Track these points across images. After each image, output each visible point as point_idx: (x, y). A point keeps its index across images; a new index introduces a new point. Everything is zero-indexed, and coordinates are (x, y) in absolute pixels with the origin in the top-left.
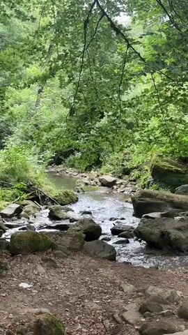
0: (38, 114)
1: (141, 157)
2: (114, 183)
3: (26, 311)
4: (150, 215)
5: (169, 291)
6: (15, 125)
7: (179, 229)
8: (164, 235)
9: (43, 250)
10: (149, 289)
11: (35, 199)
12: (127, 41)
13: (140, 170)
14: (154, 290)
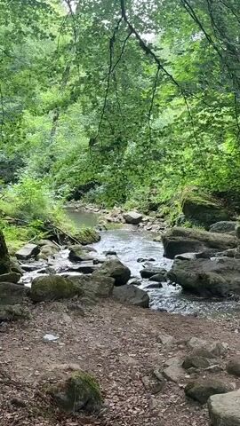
0: (54, 143)
1: (170, 192)
2: (140, 219)
3: (53, 367)
4: (183, 255)
5: (215, 343)
6: (28, 156)
7: (218, 272)
8: (202, 278)
9: (68, 297)
10: (192, 341)
11: (53, 238)
12: (158, 61)
13: (169, 206)
14: (197, 343)
